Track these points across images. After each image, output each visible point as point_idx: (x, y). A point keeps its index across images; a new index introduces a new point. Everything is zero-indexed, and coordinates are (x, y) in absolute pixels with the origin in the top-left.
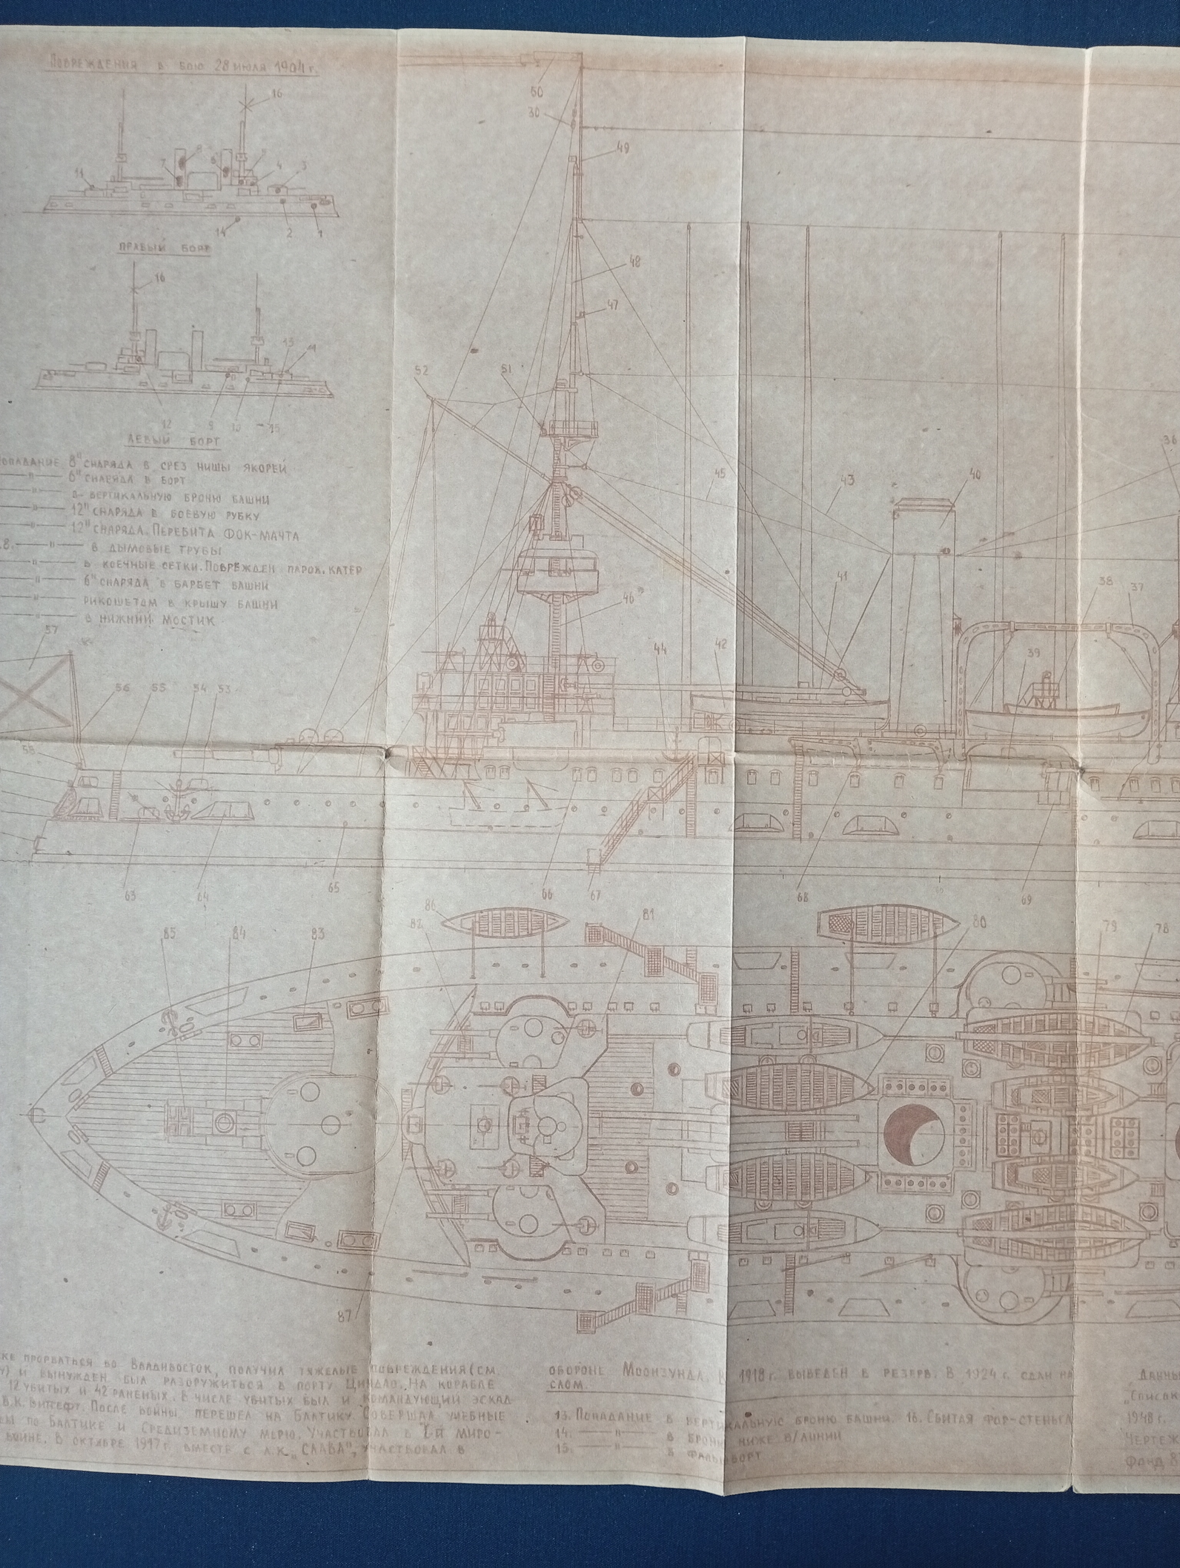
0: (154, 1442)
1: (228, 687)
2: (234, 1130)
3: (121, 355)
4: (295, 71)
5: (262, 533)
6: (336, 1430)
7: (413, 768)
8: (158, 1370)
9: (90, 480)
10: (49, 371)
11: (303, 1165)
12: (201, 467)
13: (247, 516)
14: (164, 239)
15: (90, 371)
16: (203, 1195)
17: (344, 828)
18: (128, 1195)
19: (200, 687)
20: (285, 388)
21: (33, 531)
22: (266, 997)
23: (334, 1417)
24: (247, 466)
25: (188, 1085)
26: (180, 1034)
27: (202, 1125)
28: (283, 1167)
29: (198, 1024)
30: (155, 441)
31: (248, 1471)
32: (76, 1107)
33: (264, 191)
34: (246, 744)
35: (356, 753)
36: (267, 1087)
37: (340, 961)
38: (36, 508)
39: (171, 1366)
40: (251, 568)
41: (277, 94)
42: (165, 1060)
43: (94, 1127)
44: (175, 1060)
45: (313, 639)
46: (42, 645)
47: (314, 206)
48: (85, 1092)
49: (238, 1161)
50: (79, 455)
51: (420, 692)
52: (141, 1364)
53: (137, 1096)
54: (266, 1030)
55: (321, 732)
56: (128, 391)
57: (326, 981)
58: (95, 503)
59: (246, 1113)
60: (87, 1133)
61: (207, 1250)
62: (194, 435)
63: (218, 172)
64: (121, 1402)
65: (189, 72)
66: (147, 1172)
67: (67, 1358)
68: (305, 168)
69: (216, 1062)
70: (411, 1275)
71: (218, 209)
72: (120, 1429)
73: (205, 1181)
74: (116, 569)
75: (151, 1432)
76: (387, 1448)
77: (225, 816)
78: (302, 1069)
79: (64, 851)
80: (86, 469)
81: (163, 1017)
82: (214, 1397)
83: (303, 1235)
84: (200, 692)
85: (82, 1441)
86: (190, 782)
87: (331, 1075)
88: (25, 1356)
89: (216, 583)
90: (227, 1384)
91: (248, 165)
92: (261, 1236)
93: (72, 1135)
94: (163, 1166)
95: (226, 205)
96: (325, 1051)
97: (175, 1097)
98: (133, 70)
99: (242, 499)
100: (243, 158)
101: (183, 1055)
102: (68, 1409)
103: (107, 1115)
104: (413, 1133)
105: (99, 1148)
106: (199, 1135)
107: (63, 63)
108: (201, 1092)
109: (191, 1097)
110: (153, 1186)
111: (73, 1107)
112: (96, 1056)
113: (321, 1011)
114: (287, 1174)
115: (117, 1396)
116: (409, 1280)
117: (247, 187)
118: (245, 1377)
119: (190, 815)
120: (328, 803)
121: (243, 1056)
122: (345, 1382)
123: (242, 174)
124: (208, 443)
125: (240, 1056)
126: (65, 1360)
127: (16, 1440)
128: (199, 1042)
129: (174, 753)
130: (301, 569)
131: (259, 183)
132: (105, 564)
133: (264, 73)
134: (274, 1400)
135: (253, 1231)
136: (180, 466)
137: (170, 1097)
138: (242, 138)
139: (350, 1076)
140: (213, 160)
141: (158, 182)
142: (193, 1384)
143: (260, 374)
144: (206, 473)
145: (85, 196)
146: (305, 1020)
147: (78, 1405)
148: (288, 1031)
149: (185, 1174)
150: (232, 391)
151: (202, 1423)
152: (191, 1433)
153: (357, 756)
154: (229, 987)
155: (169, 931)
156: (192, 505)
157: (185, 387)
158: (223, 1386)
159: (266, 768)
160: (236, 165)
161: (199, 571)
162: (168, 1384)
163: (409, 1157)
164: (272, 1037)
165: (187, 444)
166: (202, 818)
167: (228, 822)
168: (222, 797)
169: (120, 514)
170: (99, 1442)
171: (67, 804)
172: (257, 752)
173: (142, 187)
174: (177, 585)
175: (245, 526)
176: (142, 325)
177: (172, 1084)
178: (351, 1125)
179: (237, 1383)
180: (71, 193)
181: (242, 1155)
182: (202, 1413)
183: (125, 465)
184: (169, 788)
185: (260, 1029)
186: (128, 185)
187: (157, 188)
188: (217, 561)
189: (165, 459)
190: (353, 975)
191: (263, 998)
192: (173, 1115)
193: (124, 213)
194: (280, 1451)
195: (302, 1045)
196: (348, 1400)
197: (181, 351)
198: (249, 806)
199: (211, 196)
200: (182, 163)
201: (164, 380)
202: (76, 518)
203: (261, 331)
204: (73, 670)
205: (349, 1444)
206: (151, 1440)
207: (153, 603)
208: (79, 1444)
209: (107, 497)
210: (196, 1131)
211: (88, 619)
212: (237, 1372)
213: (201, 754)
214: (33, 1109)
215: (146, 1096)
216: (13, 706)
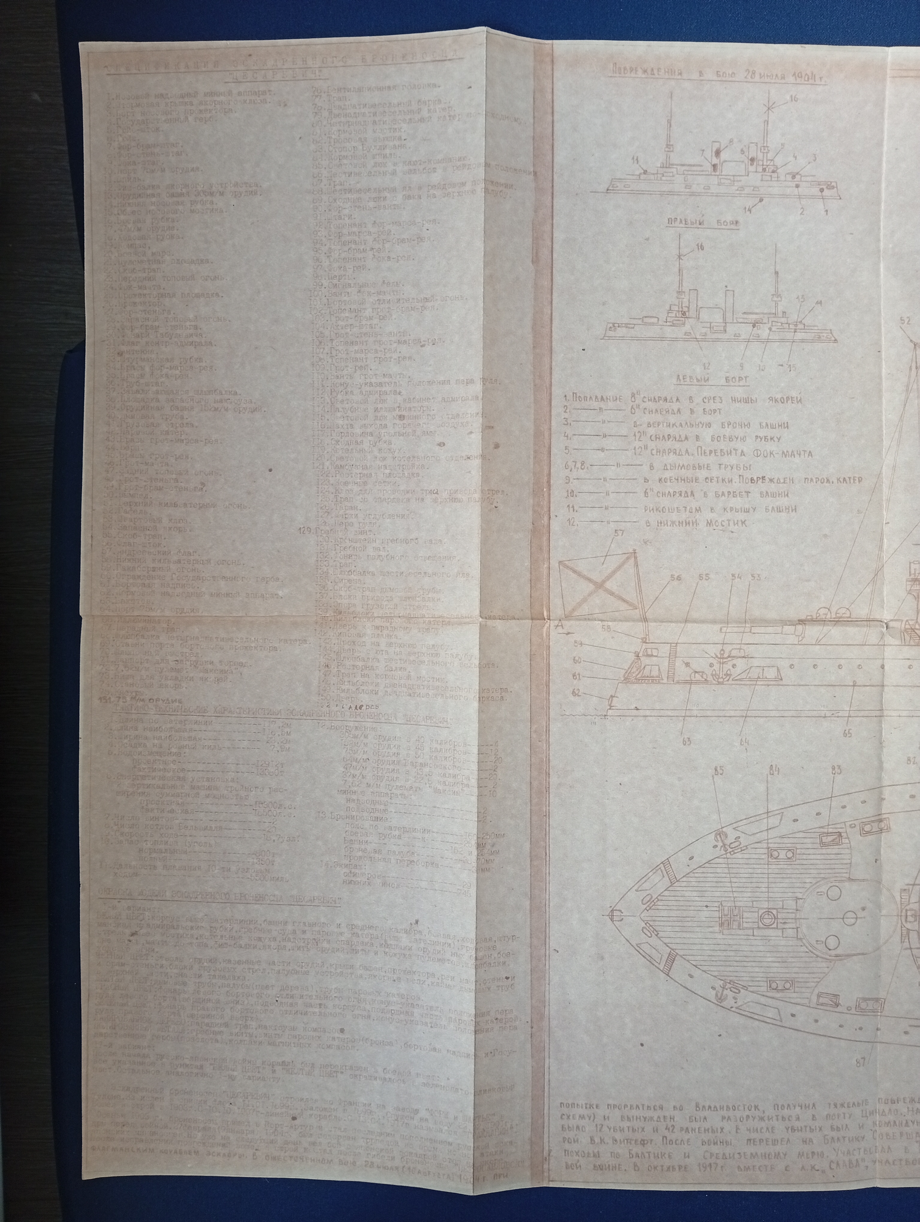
0: (713, 1166)
1: (759, 575)
2: (775, 924)
3: (670, 310)
4: (808, 80)
5: (783, 452)
6: (854, 1150)
7: (907, 638)
8: (717, 1110)
9: (647, 412)
10: (614, 324)
11: (830, 950)
12: (734, 400)
13: (771, 439)
14: (703, 215)
15: (646, 324)
16: (752, 975)
17: (854, 686)
18: (691, 976)
19: (736, 576)
20: (799, 336)
21: (603, 454)
22: (797, 820)
23: (853, 1139)
24: (771, 399)
25: (737, 889)
26: (730, 850)
27: (750, 920)
28: (814, 951)
29: (744, 841)
30: (698, 380)
31: (788, 1184)
32: (648, 908)
33: (782, 178)
34: (776, 620)
35: (864, 626)
36: (801, 890)
37: (854, 791)
38: (605, 436)
39: (728, 1107)
40: (775, 481)
41: (794, 99)
42: (719, 870)
43: (662, 924)
44: (726, 871)
45: (825, 536)
46: (612, 545)
47: (822, 190)
48: (655, 896)
49: (779, 947)
50: (638, 392)
51: (912, 576)
52: (704, 1107)
53: (697, 899)
54: (798, 846)
55: (834, 610)
56: (675, 340)
57: (844, 807)
58: (652, 431)
59: (784, 911)
60: (657, 928)
61: (756, 1017)
62: (728, 375)
63: (746, 161)
64: (686, 1137)
65: (724, 79)
66: (706, 958)
67: (643, 1105)
68: (815, 160)
69: (759, 871)
70: (908, 1029)
71: (745, 192)
72: (685, 1157)
73: (754, 964)
74: (669, 483)
75: (711, 1158)
76: (891, 1162)
77: (759, 678)
78: (827, 876)
79: (633, 707)
80: (644, 404)
81: (716, 836)
82: (762, 1128)
83: (831, 1003)
84: (737, 580)
85: (655, 1168)
86: (731, 651)
87: (850, 879)
88: (608, 1105)
89: (748, 493)
90: (772, 1118)
91: (770, 156)
92: (799, 1004)
93: (645, 930)
94: (719, 953)
95: (752, 188)
96: (845, 861)
97: (727, 899)
98: (679, 77)
99: (767, 425)
100: (766, 151)
101: (733, 866)
102: (643, 1145)
103: (673, 914)
104: (910, 922)
105: (667, 941)
106: (747, 928)
107: (622, 70)
108: (749, 895)
109: (741, 899)
110: (712, 969)
111: (646, 909)
112: (663, 868)
113: (840, 830)
114: (817, 956)
115: (683, 1132)
116: (906, 1033)
117: (768, 174)
118: (786, 1112)
119: (732, 678)
120: (840, 667)
121: (781, 866)
122: (861, 1112)
123: (765, 164)
124: (739, 380)
125: (779, 867)
126: (641, 1107)
127: (602, 1169)
128: (746, 856)
129: (721, 629)
130: (815, 480)
131: (778, 171)
132: (660, 480)
133: (783, 81)
134: (808, 1129)
135: (793, 1001)
136: (718, 400)
137: (723, 899)
138: (766, 133)
139: (864, 880)
140: (742, 152)
141: (699, 168)
142: (745, 1120)
143: (780, 324)
144: (738, 405)
145: (640, 179)
146: (829, 838)
147: (651, 1140)
148: (816, 846)
149: (738, 959)
150: (758, 339)
151: (751, 1149)
152: (743, 1157)
153: (865, 629)
154: (768, 812)
155: (718, 769)
156: (728, 431)
157: (720, 336)
158: (769, 1119)
159: (792, 639)
160: (760, 156)
161: (734, 483)
162: (725, 1121)
163: (907, 940)
164: (803, 851)
165: (723, 382)
166: (740, 680)
167: (762, 683)
168: (756, 663)
169: (671, 439)
170: (669, 1168)
171: (634, 670)
172: (786, 627)
173: (686, 173)
174: (717, 495)
175: (770, 447)
176: (686, 286)
177: (724, 889)
178: (864, 918)
179: (780, 1118)
180: (628, 177)
181: (783, 943)
182: (752, 1141)
183: (675, 400)
184: (714, 656)
185: (793, 845)
186: (674, 170)
187: (697, 173)
188: (748, 475)
189: (705, 394)
190: (864, 802)
191: (795, 820)
192: (726, 912)
193: (671, 193)
194: (813, 1167)
195: (828, 857)
196: (863, 1126)
197: (717, 307)
198: (778, 669)
199: (740, 181)
200: (718, 153)
201: (704, 330)
202: (637, 444)
203: (779, 290)
204: (636, 565)
205: (863, 1160)
206: (710, 1165)
207: (698, 510)
208: (653, 1170)
209: (661, 426)
210: (745, 925)
211: (648, 524)
212: (780, 1109)
213: (742, 629)
214: (612, 911)
215: (704, 899)
216: (590, 594)
